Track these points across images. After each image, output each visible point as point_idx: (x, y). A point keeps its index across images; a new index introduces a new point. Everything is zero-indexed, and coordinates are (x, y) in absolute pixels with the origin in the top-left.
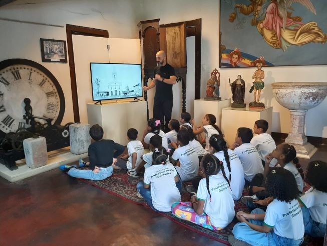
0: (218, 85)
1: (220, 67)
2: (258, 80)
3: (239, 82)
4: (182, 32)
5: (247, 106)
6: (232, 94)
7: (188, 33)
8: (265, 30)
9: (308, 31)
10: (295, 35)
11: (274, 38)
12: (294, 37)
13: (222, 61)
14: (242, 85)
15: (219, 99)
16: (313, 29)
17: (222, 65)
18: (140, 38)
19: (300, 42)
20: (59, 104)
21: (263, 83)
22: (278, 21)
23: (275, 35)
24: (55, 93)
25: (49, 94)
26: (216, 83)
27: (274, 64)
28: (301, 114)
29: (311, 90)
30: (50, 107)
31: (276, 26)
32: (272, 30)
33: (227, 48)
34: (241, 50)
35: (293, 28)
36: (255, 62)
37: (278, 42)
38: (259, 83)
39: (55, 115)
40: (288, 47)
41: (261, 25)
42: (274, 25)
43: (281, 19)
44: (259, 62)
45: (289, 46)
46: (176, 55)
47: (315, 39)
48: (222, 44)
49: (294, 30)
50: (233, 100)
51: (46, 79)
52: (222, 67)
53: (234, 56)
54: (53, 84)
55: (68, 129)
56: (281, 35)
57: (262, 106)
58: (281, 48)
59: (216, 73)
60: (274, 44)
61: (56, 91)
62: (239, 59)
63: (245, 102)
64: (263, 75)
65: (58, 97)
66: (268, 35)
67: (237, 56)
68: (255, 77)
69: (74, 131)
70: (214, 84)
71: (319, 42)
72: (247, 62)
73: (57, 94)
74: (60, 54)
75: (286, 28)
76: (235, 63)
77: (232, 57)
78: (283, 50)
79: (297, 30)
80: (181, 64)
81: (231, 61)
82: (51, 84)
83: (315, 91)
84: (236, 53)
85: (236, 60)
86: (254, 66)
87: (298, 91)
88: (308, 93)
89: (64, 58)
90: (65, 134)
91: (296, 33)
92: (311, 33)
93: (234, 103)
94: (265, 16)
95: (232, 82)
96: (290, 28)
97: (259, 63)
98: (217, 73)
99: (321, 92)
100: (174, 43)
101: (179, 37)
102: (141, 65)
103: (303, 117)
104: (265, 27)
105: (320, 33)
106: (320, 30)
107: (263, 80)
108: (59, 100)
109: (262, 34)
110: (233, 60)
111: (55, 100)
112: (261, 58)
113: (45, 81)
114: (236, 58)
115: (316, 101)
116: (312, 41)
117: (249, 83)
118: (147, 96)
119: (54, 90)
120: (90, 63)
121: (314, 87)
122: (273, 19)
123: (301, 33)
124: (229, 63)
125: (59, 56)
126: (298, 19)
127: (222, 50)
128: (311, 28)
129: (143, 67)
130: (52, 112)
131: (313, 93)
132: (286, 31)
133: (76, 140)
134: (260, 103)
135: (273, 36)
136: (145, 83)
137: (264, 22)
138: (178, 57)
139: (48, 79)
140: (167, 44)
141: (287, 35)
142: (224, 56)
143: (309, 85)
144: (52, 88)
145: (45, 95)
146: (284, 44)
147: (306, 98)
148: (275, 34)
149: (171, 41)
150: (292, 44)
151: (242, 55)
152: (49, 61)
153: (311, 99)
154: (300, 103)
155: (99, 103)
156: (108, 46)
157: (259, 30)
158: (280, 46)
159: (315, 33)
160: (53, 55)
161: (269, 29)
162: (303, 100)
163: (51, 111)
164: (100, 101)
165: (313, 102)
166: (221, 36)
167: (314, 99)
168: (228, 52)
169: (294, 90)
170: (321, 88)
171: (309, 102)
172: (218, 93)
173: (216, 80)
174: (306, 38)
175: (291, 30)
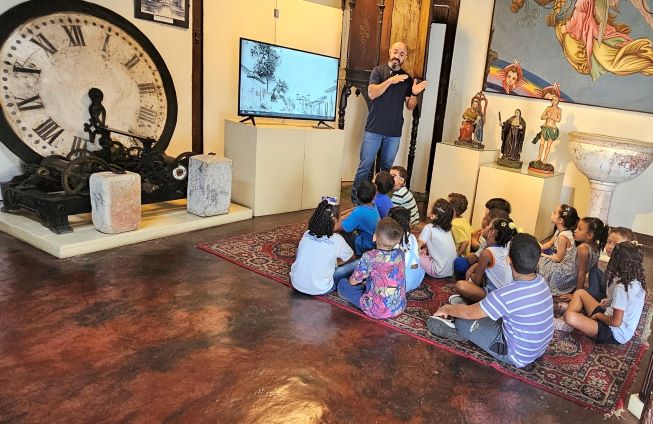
0: (483, 122)
2: (550, 124)
3: (516, 123)
4: (423, 13)
5: (525, 167)
6: (502, 142)
7: (436, 18)
9: (637, 53)
10: (616, 56)
11: (581, 55)
12: (613, 60)
13: (489, 80)
14: (521, 127)
15: (481, 147)
16: (645, 51)
17: (487, 86)
18: (343, 8)
19: (622, 69)
20: (165, 111)
21: (557, 130)
22: (591, 27)
23: (583, 50)
24: (159, 87)
25: (144, 88)
26: (479, 117)
27: (575, 100)
28: (608, 189)
29: (629, 152)
30: (144, 114)
31: (587, 35)
32: (579, 40)
33: (501, 58)
35: (613, 44)
36: (544, 91)
37: (586, 64)
38: (550, 129)
39: (155, 132)
40: (601, 74)
41: (563, 29)
42: (584, 33)
43: (598, 24)
44: (551, 91)
45: (603, 72)
47: (645, 68)
48: (493, 49)
49: (615, 47)
50: (503, 152)
51: (141, 55)
52: (488, 89)
53: (510, 73)
54: (154, 67)
55: (186, 164)
56: (592, 52)
57: (550, 168)
58: (590, 74)
59: (480, 100)
60: (580, 64)
61: (160, 83)
62: (518, 80)
63: (521, 160)
64: (559, 116)
65: (164, 97)
66: (572, 47)
67: (515, 75)
68: (546, 116)
69: (200, 169)
70: (476, 119)
71: (651, 75)
72: (531, 88)
73: (162, 90)
74: (175, 8)
75: (603, 42)
76: (511, 87)
77: (506, 75)
78: (593, 78)
79: (620, 48)
81: (504, 82)
82: (150, 67)
83: (635, 154)
84: (515, 69)
85: (514, 82)
86: (543, 97)
87: (611, 151)
88: (625, 157)
89: (183, 19)
90: (180, 173)
91: (617, 53)
92: (640, 57)
93: (502, 157)
94: (572, 15)
95: (504, 120)
96: (609, 42)
97: (551, 93)
98: (482, 99)
99: (644, 157)
100: (405, 30)
101: (417, 20)
102: (339, 59)
103: (609, 193)
104: (569, 32)
107: (558, 125)
108: (165, 103)
109: (562, 44)
110: (508, 80)
111: (158, 102)
112: (555, 87)
113: (139, 60)
114: (514, 79)
115: (633, 171)
116: (640, 71)
117: (533, 128)
118: (343, 121)
119: (156, 80)
120: (241, 39)
121: (635, 148)
122: (583, 22)
123: (624, 55)
124: (500, 84)
125: (173, 11)
126: (624, 30)
127: (491, 60)
128: (642, 49)
129: (344, 64)
130: (149, 126)
131: (632, 157)
132: (603, 46)
133: (202, 188)
134: (547, 165)
135: (579, 52)
136: (344, 93)
137: (568, 23)
139: (146, 56)
141: (602, 53)
142: (493, 70)
143: (627, 143)
144: (153, 77)
145: (136, 90)
146: (595, 69)
147: (620, 164)
148: (582, 48)
149: (401, 27)
150: (608, 71)
151: (524, 75)
152: (150, 18)
153: (628, 165)
154: (610, 171)
155: (250, 121)
156: (275, 10)
157: (559, 36)
158: (587, 70)
159: (647, 59)
160: (159, 8)
161: (575, 38)
162: (615, 167)
163: (146, 123)
164: (251, 117)
165: (630, 173)
166: (492, 32)
167: (632, 167)
168: (502, 65)
169: (604, 148)
170: (645, 150)
171: (624, 171)
172: (480, 136)
173: (480, 112)
174: (631, 65)
175: (610, 46)
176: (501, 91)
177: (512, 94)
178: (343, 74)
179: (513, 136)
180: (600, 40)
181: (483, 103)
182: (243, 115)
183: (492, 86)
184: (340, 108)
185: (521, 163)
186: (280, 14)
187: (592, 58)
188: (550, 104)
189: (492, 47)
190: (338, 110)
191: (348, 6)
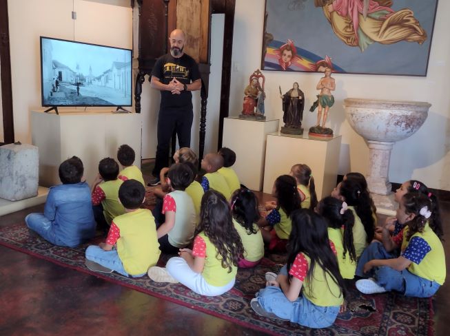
0: (263, 96)
1: (262, 69)
2: (326, 92)
3: (295, 94)
4: (203, 5)
5: (306, 133)
6: (283, 112)
7: (215, 9)
8: (335, 16)
9: (400, 23)
10: (381, 27)
11: (348, 30)
12: (379, 31)
13: (266, 59)
14: (300, 98)
15: (263, 118)
16: (408, 21)
17: (265, 65)
18: (133, 6)
19: (387, 38)
21: (333, 98)
22: (356, 4)
23: (350, 25)
26: (260, 92)
27: (345, 69)
28: (386, 148)
29: (404, 112)
31: (352, 11)
32: (346, 16)
33: (276, 39)
34: (296, 44)
35: (378, 17)
36: (317, 65)
37: (353, 38)
38: (326, 97)
40: (368, 44)
41: (330, 8)
42: (350, 10)
44: (324, 64)
45: (371, 43)
46: (191, 41)
47: (409, 35)
48: (268, 31)
49: (379, 20)
50: (285, 121)
52: (266, 68)
53: (285, 52)
56: (359, 26)
57: (329, 132)
58: (358, 45)
59: (258, 77)
60: (348, 38)
62: (292, 58)
63: (302, 126)
64: (333, 84)
66: (340, 23)
67: (288, 53)
68: (322, 86)
69: (9, 157)
70: (257, 94)
71: (415, 41)
72: (305, 63)
75: (368, 16)
76: (287, 64)
77: (282, 53)
78: (361, 49)
79: (384, 20)
80: (200, 58)
81: (281, 60)
83: (409, 114)
84: (290, 48)
85: (289, 59)
86: (316, 71)
87: (386, 112)
88: (400, 117)
91: (382, 25)
92: (404, 26)
93: (285, 126)
96: (373, 15)
97: (324, 67)
98: (260, 76)
99: (418, 115)
100: (189, 21)
101: (198, 11)
102: (132, 51)
103: (388, 152)
104: (336, 10)
105: (417, 27)
106: (417, 22)
107: (332, 93)
109: (331, 21)
110: (284, 58)
112: (327, 60)
114: (289, 56)
115: (409, 129)
116: (405, 39)
117: (311, 97)
118: (140, 105)
120: (41, 38)
121: (408, 107)
123: (389, 25)
124: (276, 62)
126: (386, 3)
127: (267, 41)
128: (405, 18)
129: (136, 55)
131: (407, 117)
132: (368, 19)
133: (11, 174)
135: (347, 27)
136: (138, 81)
137: (334, 3)
138: (195, 46)
140: (178, 22)
141: (368, 26)
142: (270, 51)
143: (402, 105)
146: (363, 40)
147: (396, 124)
148: (350, 23)
149: (185, 19)
150: (375, 41)
151: (297, 52)
153: (403, 125)
154: (387, 131)
155: (54, 111)
156: (73, 12)
157: (327, 15)
158: (356, 42)
159: (411, 27)
161: (342, 15)
162: (392, 127)
164: (55, 107)
165: (406, 131)
166: (266, 17)
167: (408, 125)
168: (277, 45)
169: (380, 111)
170: (419, 109)
171: (400, 130)
172: (262, 108)
173: (260, 87)
174: (396, 34)
175: (374, 19)
176: (278, 68)
177: (288, 70)
178: (136, 64)
179: (293, 107)
180: (365, 14)
181: (261, 80)
182: (47, 106)
183: (270, 65)
184: (136, 94)
185: (302, 130)
186: (78, 16)
187: (360, 31)
188: (323, 75)
189: (267, 30)
190: (134, 96)
191: (136, 4)
